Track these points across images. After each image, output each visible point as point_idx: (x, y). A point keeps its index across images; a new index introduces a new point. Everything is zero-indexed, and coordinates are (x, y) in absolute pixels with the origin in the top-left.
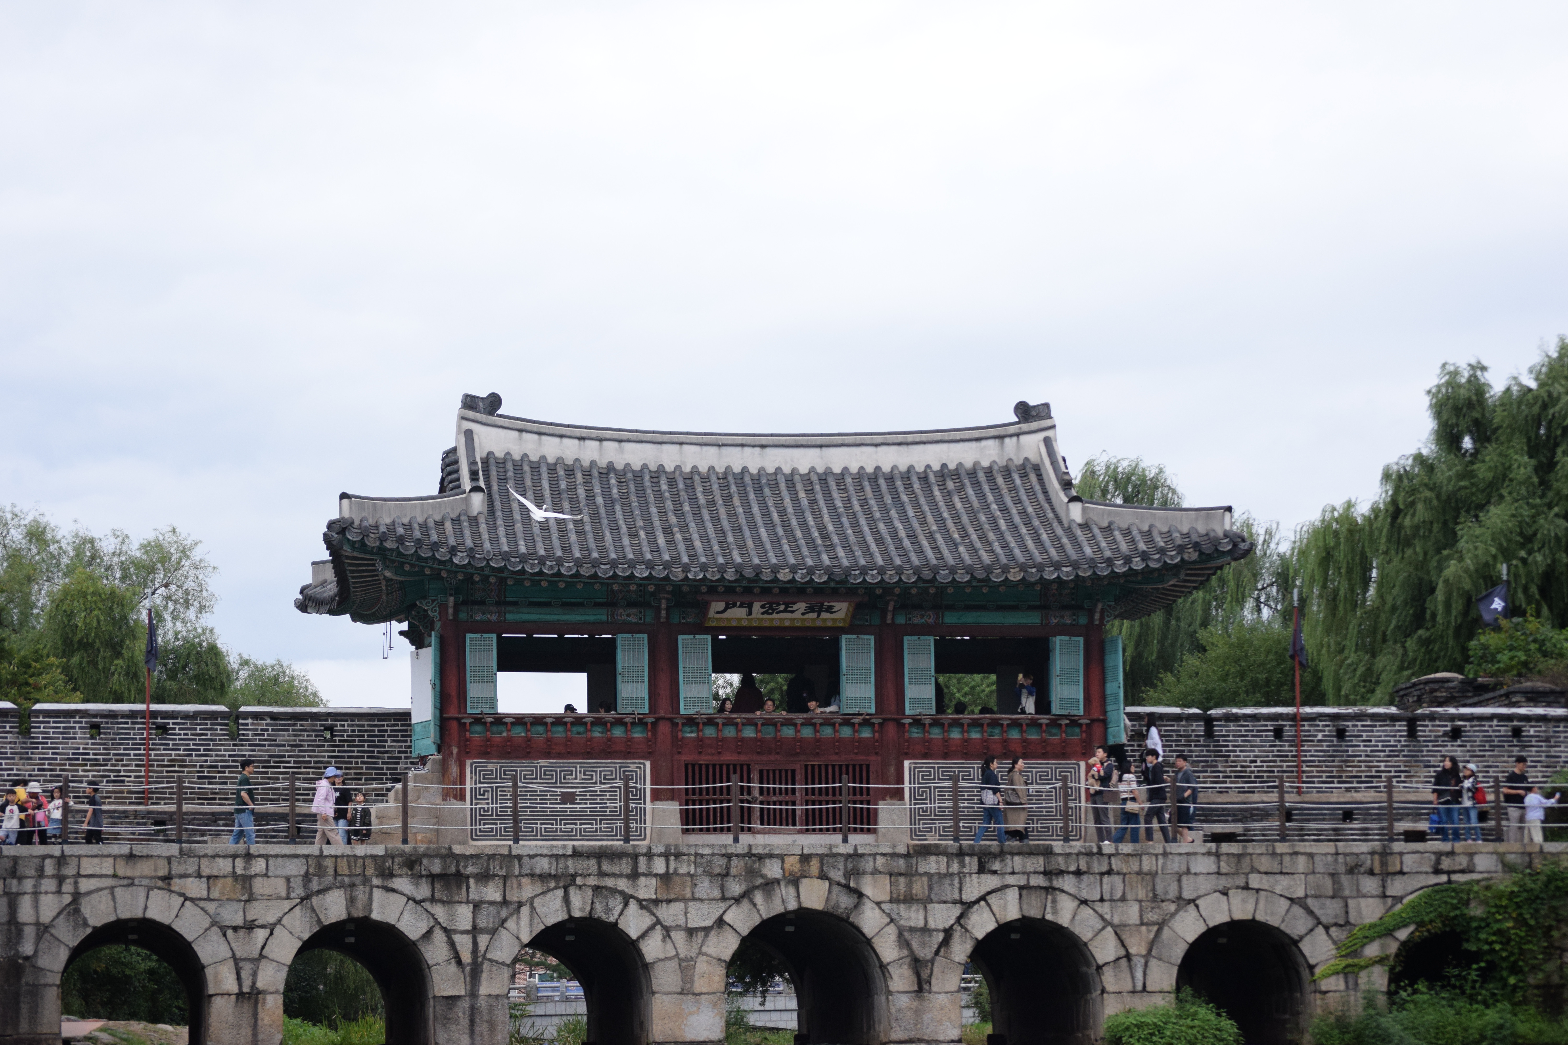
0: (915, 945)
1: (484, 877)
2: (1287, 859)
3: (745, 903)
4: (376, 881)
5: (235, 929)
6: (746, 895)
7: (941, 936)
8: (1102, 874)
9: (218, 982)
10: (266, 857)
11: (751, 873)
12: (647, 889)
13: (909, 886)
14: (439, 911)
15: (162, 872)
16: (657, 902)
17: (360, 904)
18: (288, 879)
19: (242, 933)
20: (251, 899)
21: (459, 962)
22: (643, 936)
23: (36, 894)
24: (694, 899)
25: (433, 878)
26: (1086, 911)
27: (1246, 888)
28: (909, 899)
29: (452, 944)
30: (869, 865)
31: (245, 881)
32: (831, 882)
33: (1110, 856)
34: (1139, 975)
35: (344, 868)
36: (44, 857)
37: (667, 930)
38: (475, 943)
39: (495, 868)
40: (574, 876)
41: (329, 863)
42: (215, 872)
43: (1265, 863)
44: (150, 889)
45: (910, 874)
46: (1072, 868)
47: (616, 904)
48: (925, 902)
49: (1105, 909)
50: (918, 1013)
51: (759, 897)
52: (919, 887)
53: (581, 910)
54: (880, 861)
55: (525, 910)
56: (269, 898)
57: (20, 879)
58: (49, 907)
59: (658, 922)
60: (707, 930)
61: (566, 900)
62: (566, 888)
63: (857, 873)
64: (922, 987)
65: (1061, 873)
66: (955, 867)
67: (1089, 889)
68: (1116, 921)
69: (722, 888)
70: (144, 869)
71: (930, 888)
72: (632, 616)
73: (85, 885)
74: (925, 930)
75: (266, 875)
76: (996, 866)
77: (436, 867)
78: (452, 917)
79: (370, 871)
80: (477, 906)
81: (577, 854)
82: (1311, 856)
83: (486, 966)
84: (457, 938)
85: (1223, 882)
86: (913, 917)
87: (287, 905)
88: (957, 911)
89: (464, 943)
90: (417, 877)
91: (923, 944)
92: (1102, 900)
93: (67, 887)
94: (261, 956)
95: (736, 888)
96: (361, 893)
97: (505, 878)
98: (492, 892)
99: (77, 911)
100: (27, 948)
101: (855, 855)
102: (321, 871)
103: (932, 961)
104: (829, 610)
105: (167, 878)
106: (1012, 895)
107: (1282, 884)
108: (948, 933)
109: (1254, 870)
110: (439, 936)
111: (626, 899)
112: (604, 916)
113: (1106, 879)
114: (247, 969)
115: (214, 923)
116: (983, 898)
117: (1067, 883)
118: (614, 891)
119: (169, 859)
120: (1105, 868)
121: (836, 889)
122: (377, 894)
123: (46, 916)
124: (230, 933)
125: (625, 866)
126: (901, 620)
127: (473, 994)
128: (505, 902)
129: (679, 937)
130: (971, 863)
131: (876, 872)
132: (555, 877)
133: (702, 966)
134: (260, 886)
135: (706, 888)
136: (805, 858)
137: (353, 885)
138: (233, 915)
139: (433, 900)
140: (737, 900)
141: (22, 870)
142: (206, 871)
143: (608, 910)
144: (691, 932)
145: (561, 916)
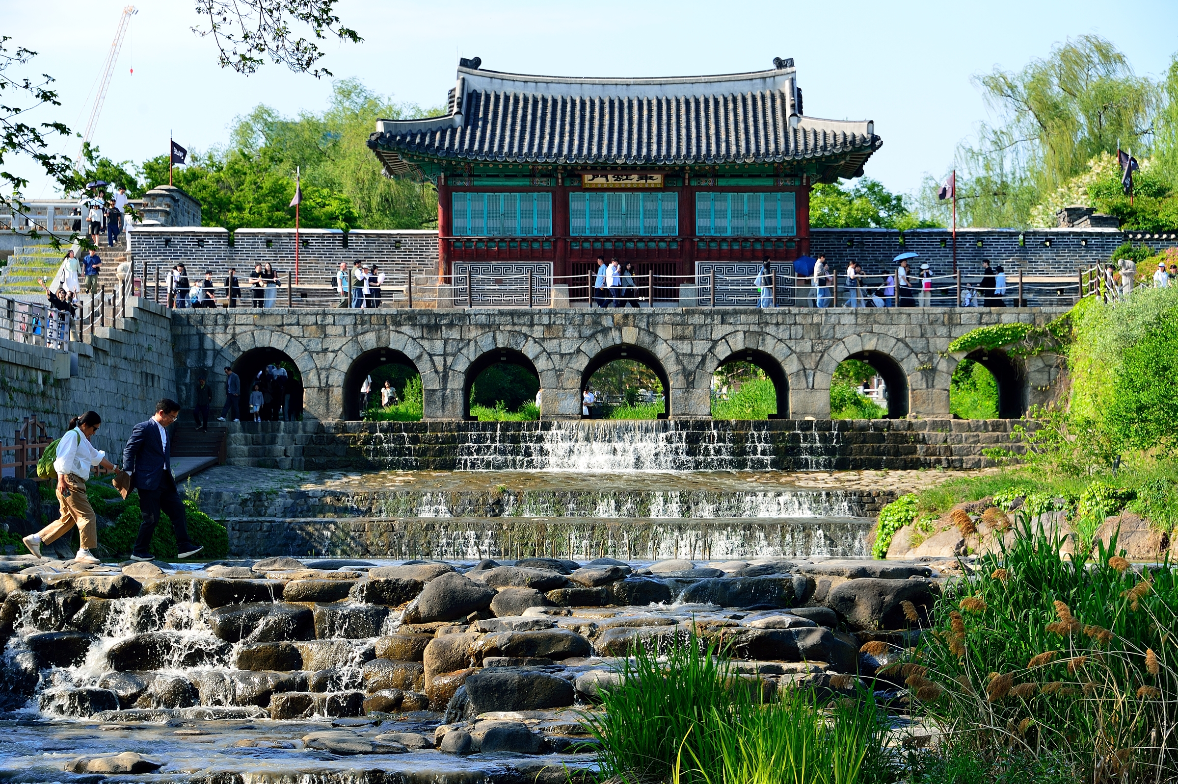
0: (685, 363)
3: (592, 341)
4: (391, 328)
5: (318, 353)
9: (308, 380)
11: (596, 323)
12: (538, 332)
13: (683, 330)
14: (426, 344)
15: (279, 323)
16: (543, 339)
17: (383, 340)
19: (321, 355)
20: (326, 336)
21: (436, 372)
24: (564, 337)
26: (781, 345)
28: (682, 338)
29: (432, 361)
32: (640, 329)
33: (795, 315)
35: (375, 320)
36: (217, 315)
37: (549, 354)
38: (445, 361)
39: (456, 321)
40: (499, 325)
41: (367, 318)
42: (306, 323)
43: (883, 318)
44: (272, 332)
45: (683, 324)
47: (521, 340)
48: (691, 339)
49: (792, 344)
50: (686, 399)
51: (600, 337)
53: (503, 343)
54: (667, 318)
55: (472, 344)
56: (336, 336)
57: (205, 325)
58: (220, 340)
60: (571, 354)
61: (494, 338)
62: (494, 332)
63: (655, 324)
64: (689, 385)
65: (767, 324)
68: (798, 349)
69: (580, 332)
70: (269, 320)
71: (695, 332)
74: (691, 355)
75: (334, 324)
77: (424, 321)
78: (433, 347)
80: (446, 342)
81: (501, 313)
83: (451, 373)
84: (434, 358)
85: (859, 329)
87: (345, 340)
88: (710, 344)
90: (414, 325)
91: (690, 363)
92: (790, 339)
94: (331, 367)
96: (384, 334)
97: (461, 327)
98: (455, 334)
99: (234, 343)
101: (653, 314)
102: (362, 322)
103: (695, 372)
104: (651, 178)
105: (282, 326)
106: (740, 336)
108: (704, 356)
109: (875, 322)
110: (426, 357)
111: (526, 337)
112: (515, 347)
115: (306, 350)
117: (771, 329)
118: (520, 333)
119: (283, 316)
120: (792, 322)
122: (392, 334)
123: (219, 345)
125: (526, 319)
126: (694, 183)
127: (444, 387)
128: (462, 339)
130: (717, 318)
131: (665, 323)
132: (489, 326)
134: (330, 330)
136: (626, 315)
137: (379, 330)
138: (316, 345)
139: (422, 338)
140: (588, 338)
141: (206, 321)
142: (302, 322)
143: (517, 344)
145: (492, 347)
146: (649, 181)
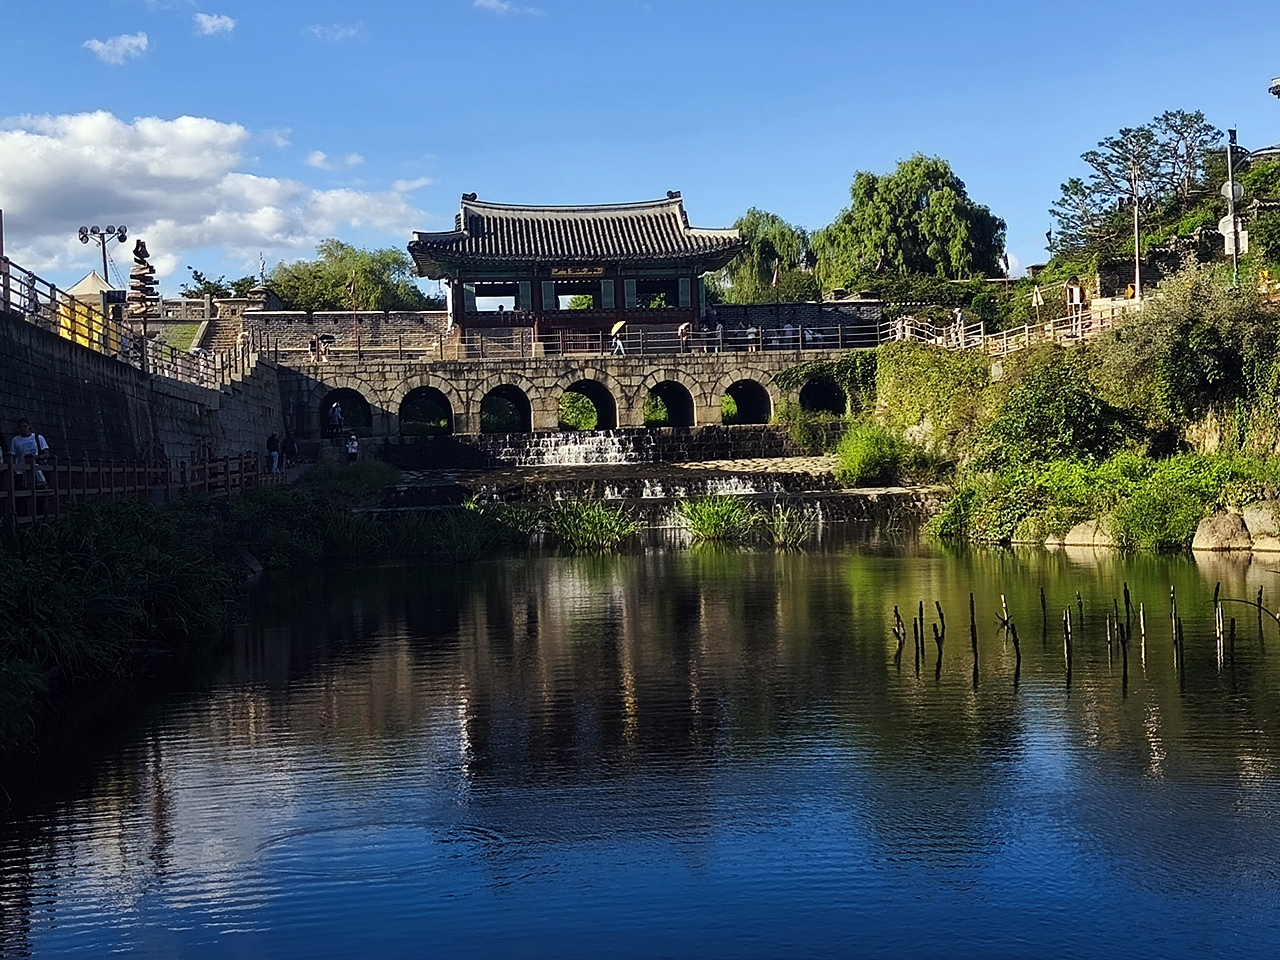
0: (627, 391)
1: (470, 371)
2: (762, 357)
3: (565, 378)
4: (430, 373)
5: (380, 391)
6: (565, 375)
7: (636, 388)
8: (695, 364)
9: (375, 410)
10: (390, 365)
11: (567, 366)
12: (529, 373)
13: (625, 370)
15: (353, 371)
16: (533, 378)
17: (425, 381)
18: (398, 373)
19: (383, 392)
20: (386, 380)
21: (462, 402)
22: (528, 390)
23: (308, 380)
24: (546, 376)
25: (451, 372)
26: (689, 378)
27: (747, 368)
28: (624, 375)
29: (459, 395)
30: (610, 363)
31: (383, 374)
32: (597, 370)
34: (708, 400)
35: (418, 368)
37: (537, 388)
38: (467, 394)
39: (474, 367)
40: (503, 370)
41: (413, 367)
42: (372, 370)
44: (348, 377)
45: (625, 366)
46: (684, 362)
47: (518, 379)
48: (630, 376)
49: (695, 377)
50: (628, 415)
51: (570, 376)
52: (628, 371)
53: (506, 382)
54: (614, 362)
55: (485, 382)
57: (302, 375)
58: (313, 384)
59: (534, 385)
60: (551, 388)
61: (500, 378)
62: (500, 374)
63: (606, 367)
64: (630, 407)
65: (679, 364)
66: (641, 363)
67: (690, 370)
68: (700, 380)
69: (556, 373)
70: (346, 370)
71: (632, 371)
72: (524, 274)
73: (325, 376)
74: (630, 386)
75: (391, 371)
76: (656, 362)
77: (452, 368)
78: (459, 385)
79: (428, 369)
80: (468, 380)
81: (504, 361)
82: (771, 355)
83: (472, 403)
84: (461, 392)
85: (739, 366)
86: (626, 381)
87: (399, 382)
88: (643, 378)
89: (463, 395)
90: (445, 371)
91: (630, 391)
92: (695, 373)
93: (319, 377)
94: (390, 400)
96: (425, 377)
97: (477, 371)
98: (473, 376)
100: (306, 399)
101: (605, 360)
102: (410, 369)
104: (596, 271)
105: (354, 374)
106: (662, 372)
107: (760, 366)
108: (639, 387)
110: (454, 391)
111: (521, 377)
112: (514, 384)
113: (696, 366)
114: (385, 405)
115: (372, 389)
116: (651, 374)
117: (681, 368)
118: (517, 375)
119: (355, 366)
121: (598, 372)
122: (431, 377)
123: (312, 388)
125: (521, 366)
126: (623, 274)
127: (468, 413)
128: (478, 380)
129: (541, 390)
130: (647, 362)
131: (612, 365)
132: (496, 370)
133: (550, 401)
134: (388, 375)
135: (550, 373)
136: (587, 361)
137: (422, 375)
138: (379, 386)
139: (451, 379)
140: (562, 377)
142: (369, 370)
143: (516, 382)
144: (546, 389)
145: (498, 384)
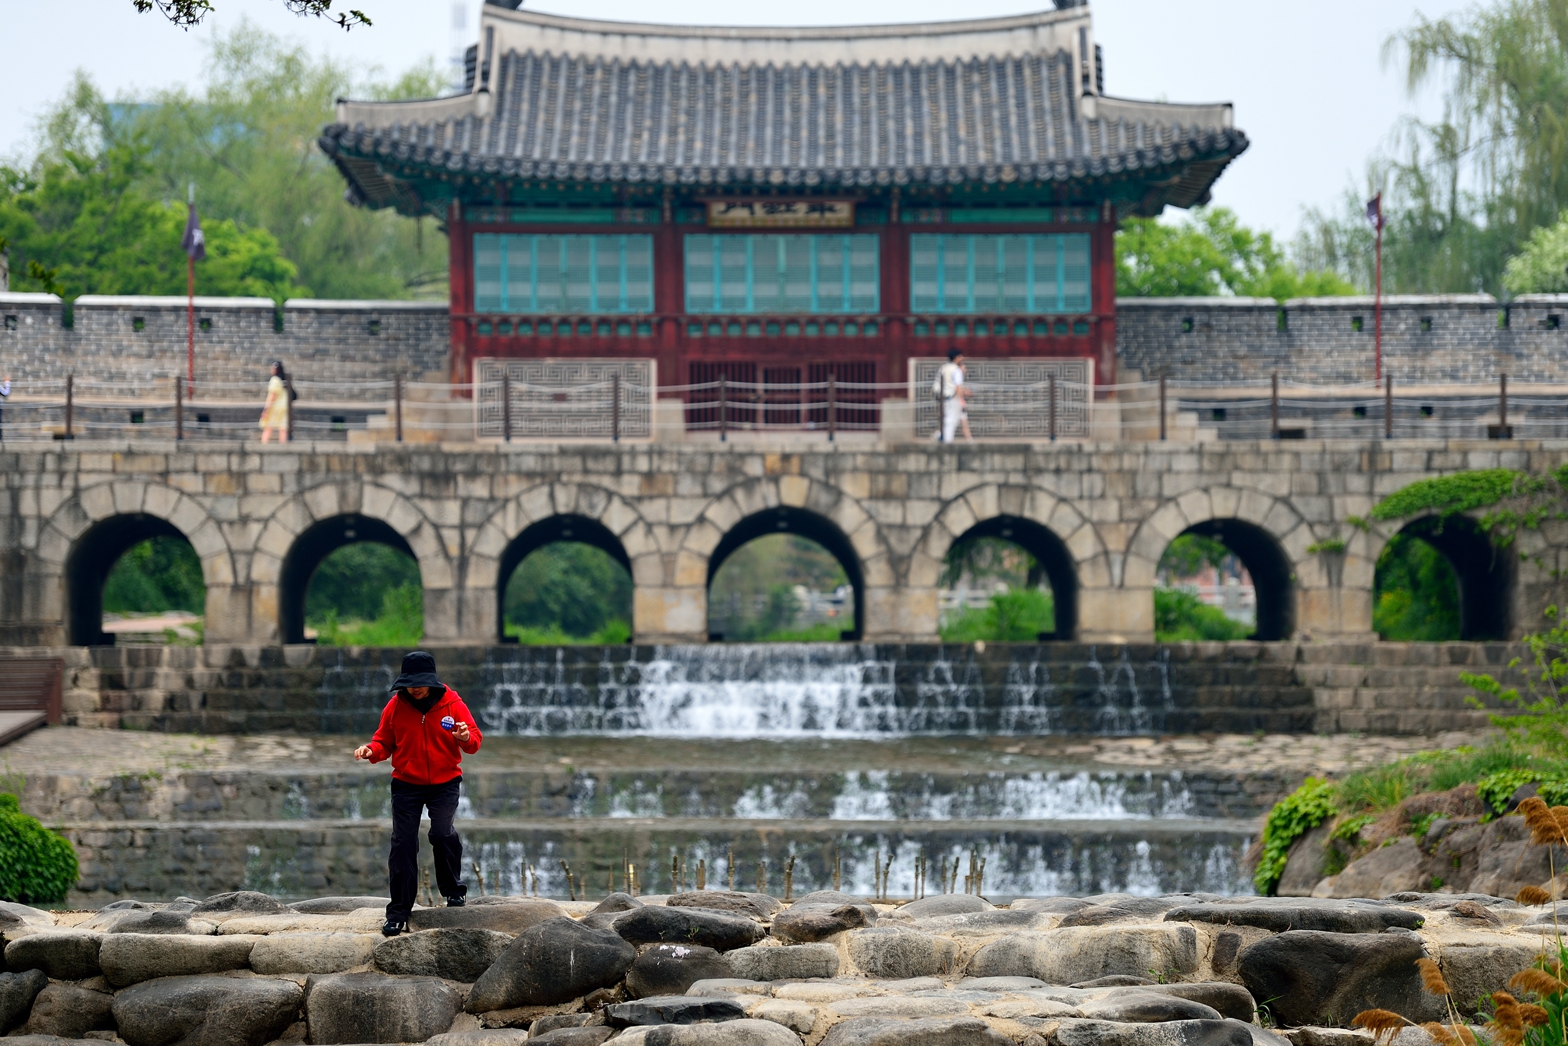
0: (893, 541)
1: (472, 474)
2: (1271, 458)
3: (727, 502)
4: (367, 478)
5: (231, 523)
6: (728, 492)
7: (917, 533)
8: (1081, 473)
9: (214, 573)
10: (261, 454)
11: (732, 470)
13: (888, 483)
14: (428, 507)
15: (160, 468)
16: (640, 499)
17: (351, 500)
18: (282, 476)
19: (237, 526)
20: (246, 493)
21: (447, 556)
23: (38, 488)
24: (676, 495)
25: (423, 476)
26: (1065, 509)
27: (1228, 485)
28: (887, 496)
29: (440, 539)
30: (848, 463)
31: (240, 477)
32: (811, 480)
33: (1090, 455)
34: (1117, 571)
35: (336, 464)
36: (44, 454)
37: (649, 527)
38: (463, 538)
39: (483, 466)
40: (559, 474)
41: (321, 461)
42: (211, 468)
43: (1248, 461)
44: (147, 484)
45: (889, 472)
46: (1052, 466)
47: (600, 500)
48: (904, 499)
49: (1084, 506)
50: (894, 607)
51: (740, 495)
52: (898, 485)
53: (568, 506)
54: (860, 459)
55: (511, 507)
56: (264, 493)
57: (22, 473)
58: (51, 500)
59: (641, 518)
60: (688, 526)
61: (552, 496)
62: (552, 486)
63: (836, 471)
64: (901, 582)
65: (1039, 471)
66: (934, 465)
67: (1068, 486)
68: (1095, 517)
69: (704, 485)
70: (142, 464)
71: (909, 485)
72: (640, 217)
73: (85, 480)
74: (903, 527)
75: (260, 471)
76: (976, 464)
77: (426, 464)
78: (441, 512)
79: (362, 468)
80: (465, 502)
81: (562, 451)
82: (1297, 454)
83: (473, 560)
84: (445, 533)
85: (1205, 480)
86: (891, 513)
87: (280, 500)
88: (934, 508)
89: (452, 538)
90: (406, 474)
91: (901, 540)
92: (1081, 497)
93: (68, 482)
94: (256, 549)
95: (717, 485)
96: (352, 490)
97: (492, 476)
98: (480, 489)
99: (77, 505)
100: (29, 540)
101: (838, 454)
102: (313, 467)
103: (910, 557)
104: (831, 209)
105: (165, 474)
106: (991, 494)
107: (1266, 482)
108: (926, 530)
109: (1237, 468)
110: (428, 531)
111: (610, 495)
112: (588, 513)
113: (1086, 478)
114: (242, 561)
115: (210, 517)
116: (961, 495)
117: (1047, 481)
118: (597, 488)
119: (167, 456)
120: (1084, 466)
121: (816, 487)
123: (48, 509)
124: (225, 527)
125: (609, 464)
126: (906, 219)
127: (460, 585)
128: (492, 499)
129: (661, 532)
130: (951, 461)
131: (855, 470)
132: (543, 475)
133: (683, 560)
134: (254, 482)
135: (687, 485)
136: (786, 457)
137: (344, 481)
138: (228, 509)
139: (422, 496)
140: (719, 497)
141: (24, 465)
142: (202, 467)
143: (592, 506)
144: (673, 528)
145: (547, 512)
146: (828, 215)
